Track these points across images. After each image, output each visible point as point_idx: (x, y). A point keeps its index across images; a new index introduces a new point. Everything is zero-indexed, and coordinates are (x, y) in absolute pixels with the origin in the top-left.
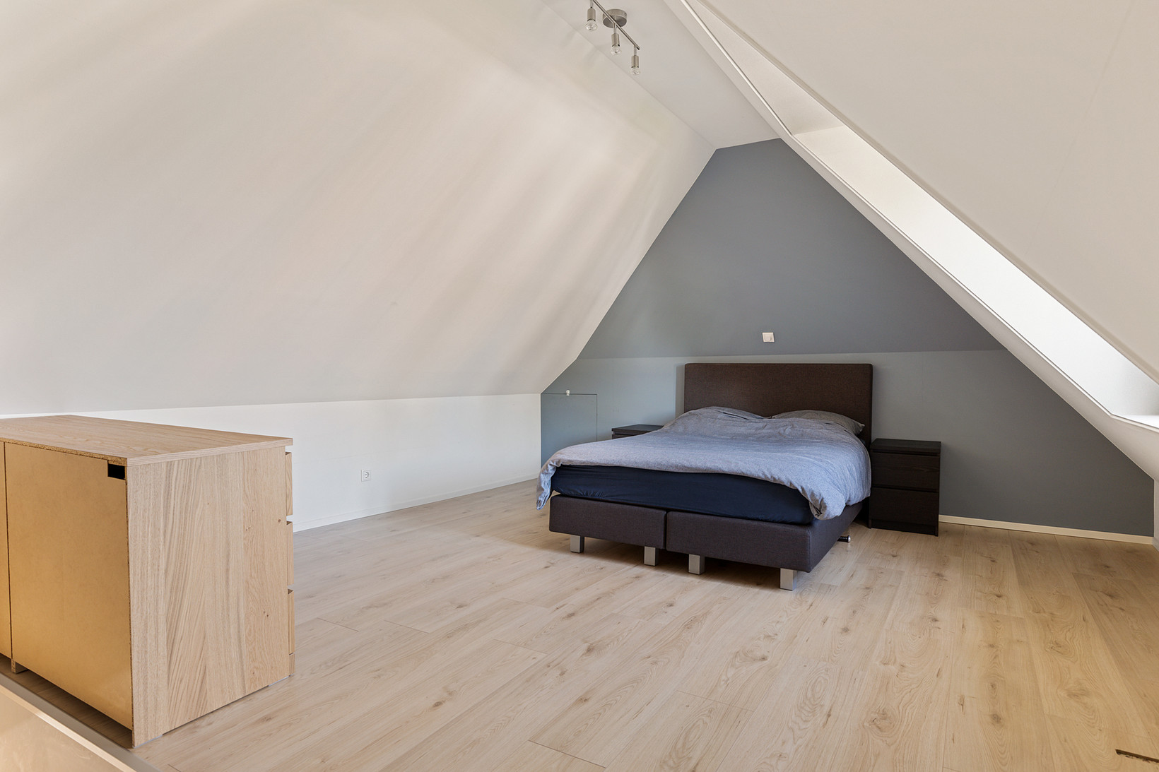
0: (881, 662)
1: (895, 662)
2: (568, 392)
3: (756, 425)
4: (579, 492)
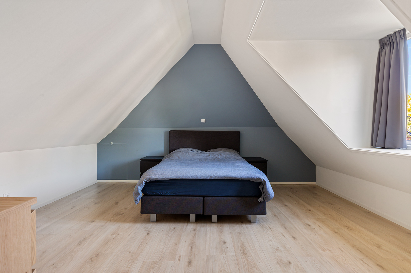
2: (112, 143)
3: (206, 155)
4: (158, 193)
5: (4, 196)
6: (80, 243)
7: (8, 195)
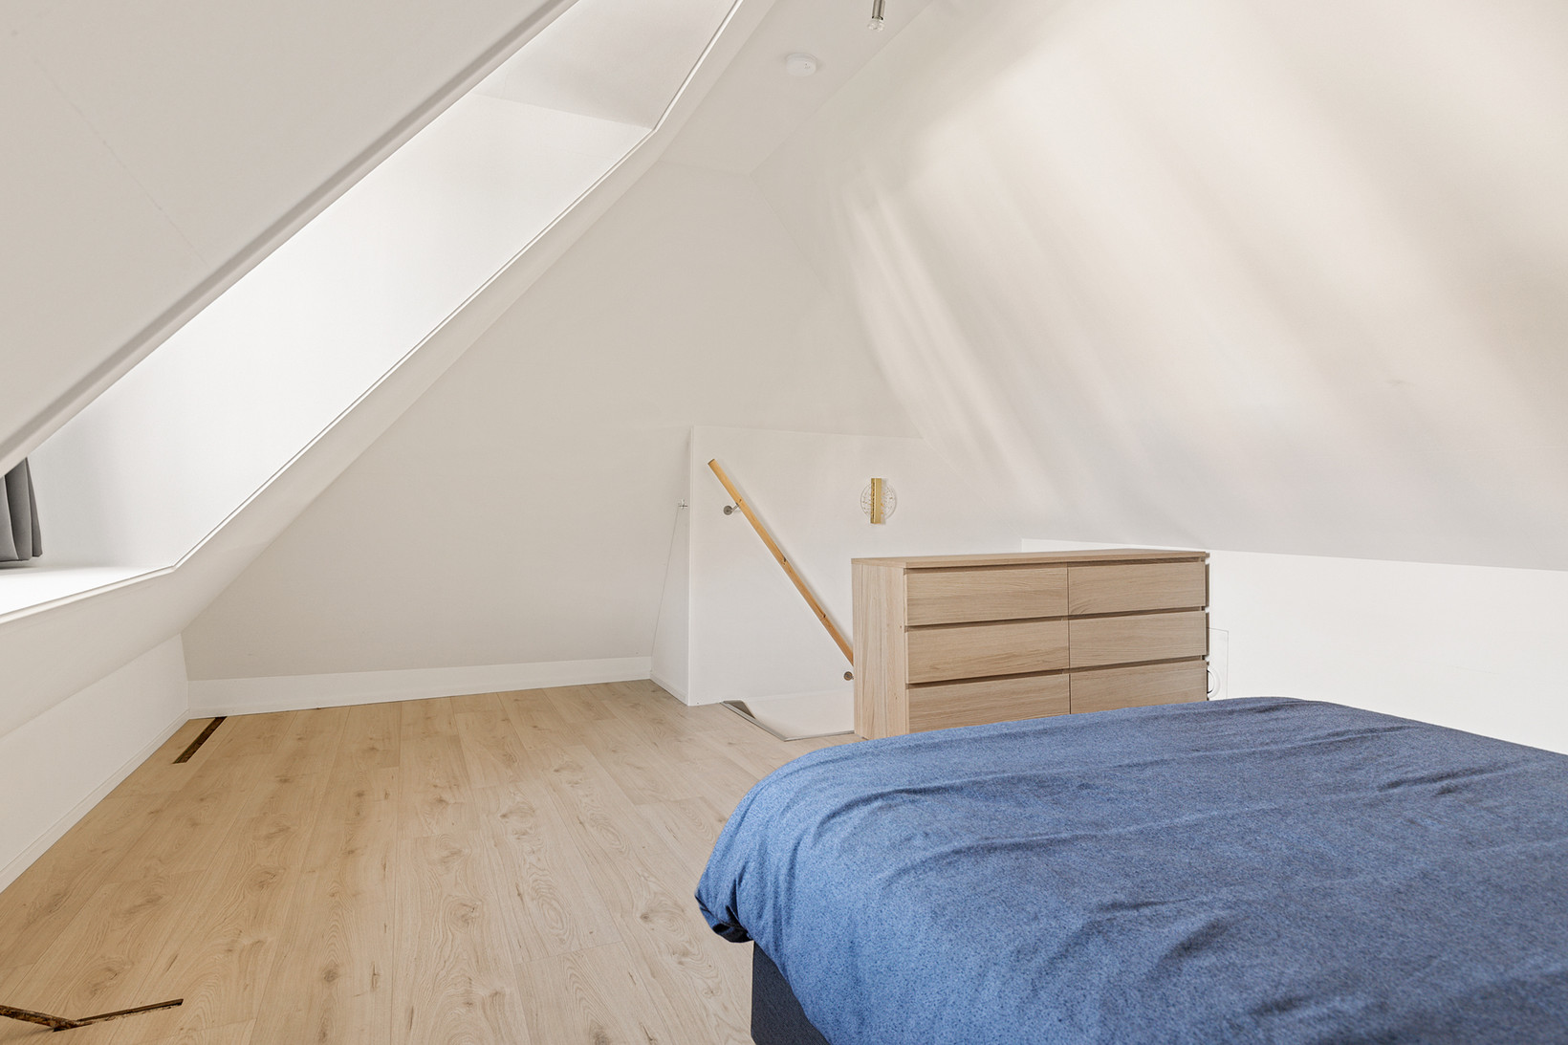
0: (504, 995)
1: (483, 1004)
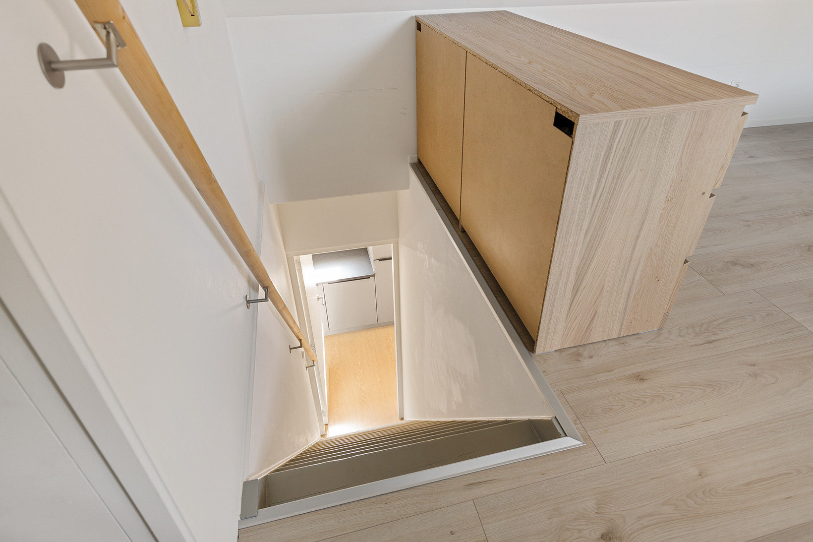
5: (732, 85)
6: (807, 213)
7: (738, 85)
